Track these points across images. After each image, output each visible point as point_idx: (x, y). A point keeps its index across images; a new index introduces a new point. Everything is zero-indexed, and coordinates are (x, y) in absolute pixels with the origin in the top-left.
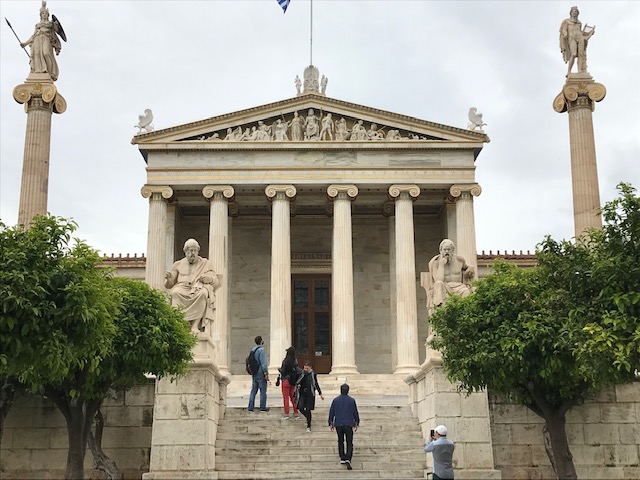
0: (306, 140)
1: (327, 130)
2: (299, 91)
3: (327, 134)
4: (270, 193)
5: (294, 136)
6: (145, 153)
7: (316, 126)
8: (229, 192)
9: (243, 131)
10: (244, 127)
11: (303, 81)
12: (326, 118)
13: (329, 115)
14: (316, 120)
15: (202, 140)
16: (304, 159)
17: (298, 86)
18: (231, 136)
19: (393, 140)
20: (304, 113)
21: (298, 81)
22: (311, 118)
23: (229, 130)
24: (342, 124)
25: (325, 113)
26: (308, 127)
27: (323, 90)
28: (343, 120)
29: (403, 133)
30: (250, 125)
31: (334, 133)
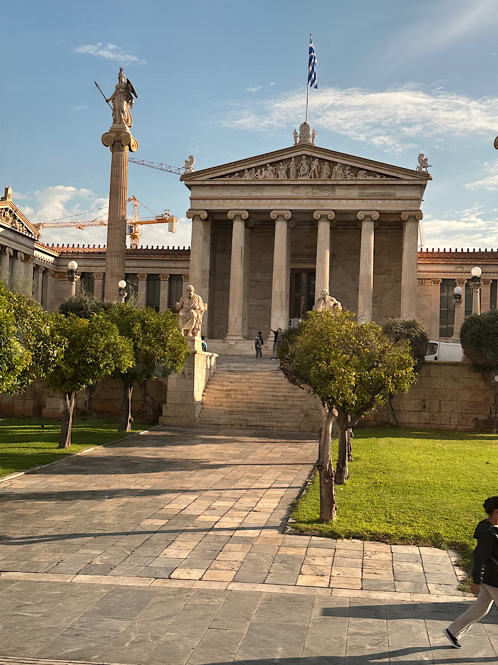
1: (314, 171)
2: (296, 141)
3: (315, 174)
4: (273, 216)
5: (291, 175)
6: (189, 187)
7: (307, 168)
8: (246, 215)
9: (256, 171)
10: (256, 168)
11: (299, 133)
12: (314, 162)
13: (317, 159)
14: (307, 163)
15: (228, 178)
16: (298, 192)
17: (295, 138)
18: (247, 176)
19: (362, 178)
21: (295, 133)
22: (304, 162)
24: (326, 166)
25: (315, 158)
26: (302, 168)
27: (313, 140)
28: (326, 163)
29: (369, 173)
30: (260, 167)
31: (320, 173)
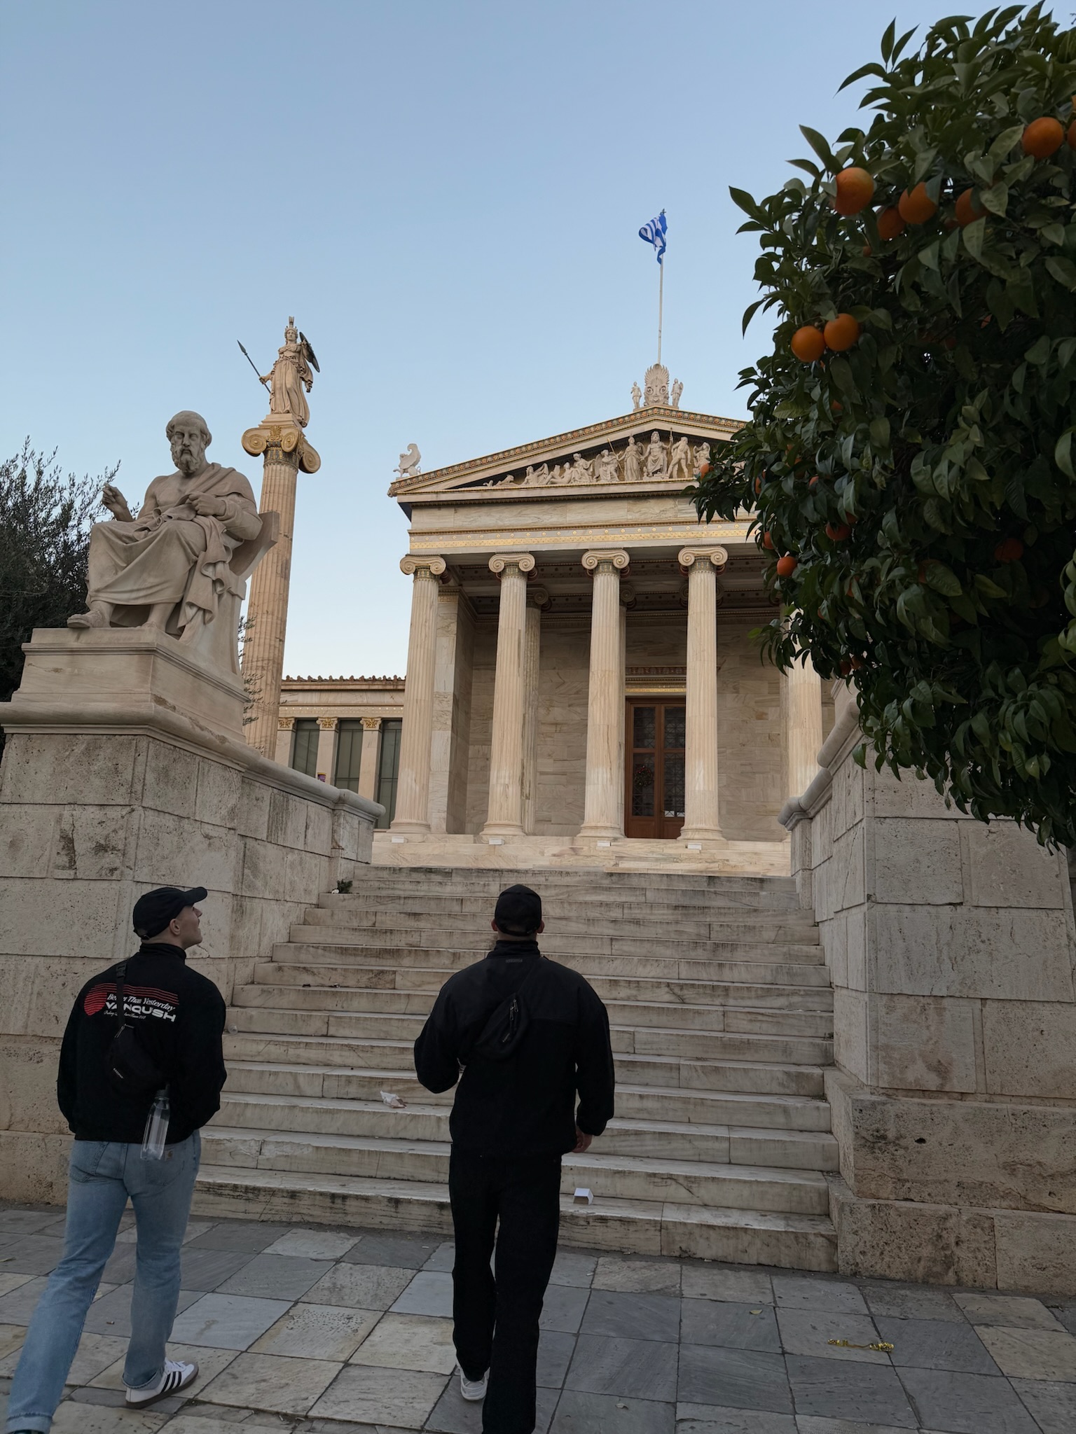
0: (646, 479)
1: (679, 463)
2: (637, 404)
3: (680, 470)
4: (588, 562)
5: (627, 473)
6: (408, 508)
7: (662, 456)
8: (528, 564)
9: (551, 468)
10: (551, 464)
11: (643, 390)
12: (677, 444)
13: (684, 439)
14: (663, 449)
15: (489, 486)
16: (644, 510)
17: (637, 397)
18: (532, 479)
20: (644, 438)
21: (635, 389)
22: (655, 447)
23: (530, 470)
24: (704, 453)
26: (650, 458)
27: (676, 401)
28: (705, 445)
30: (561, 461)
31: (691, 467)
